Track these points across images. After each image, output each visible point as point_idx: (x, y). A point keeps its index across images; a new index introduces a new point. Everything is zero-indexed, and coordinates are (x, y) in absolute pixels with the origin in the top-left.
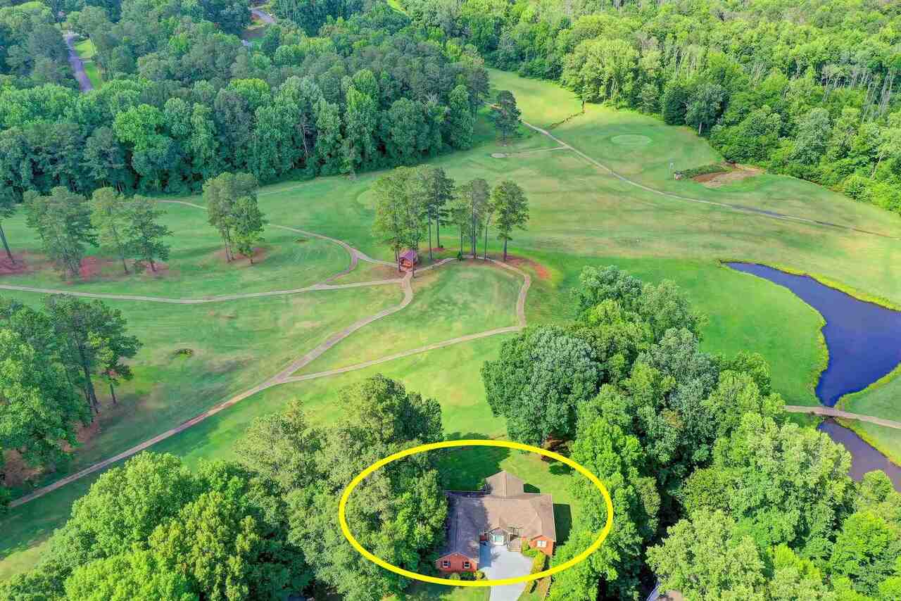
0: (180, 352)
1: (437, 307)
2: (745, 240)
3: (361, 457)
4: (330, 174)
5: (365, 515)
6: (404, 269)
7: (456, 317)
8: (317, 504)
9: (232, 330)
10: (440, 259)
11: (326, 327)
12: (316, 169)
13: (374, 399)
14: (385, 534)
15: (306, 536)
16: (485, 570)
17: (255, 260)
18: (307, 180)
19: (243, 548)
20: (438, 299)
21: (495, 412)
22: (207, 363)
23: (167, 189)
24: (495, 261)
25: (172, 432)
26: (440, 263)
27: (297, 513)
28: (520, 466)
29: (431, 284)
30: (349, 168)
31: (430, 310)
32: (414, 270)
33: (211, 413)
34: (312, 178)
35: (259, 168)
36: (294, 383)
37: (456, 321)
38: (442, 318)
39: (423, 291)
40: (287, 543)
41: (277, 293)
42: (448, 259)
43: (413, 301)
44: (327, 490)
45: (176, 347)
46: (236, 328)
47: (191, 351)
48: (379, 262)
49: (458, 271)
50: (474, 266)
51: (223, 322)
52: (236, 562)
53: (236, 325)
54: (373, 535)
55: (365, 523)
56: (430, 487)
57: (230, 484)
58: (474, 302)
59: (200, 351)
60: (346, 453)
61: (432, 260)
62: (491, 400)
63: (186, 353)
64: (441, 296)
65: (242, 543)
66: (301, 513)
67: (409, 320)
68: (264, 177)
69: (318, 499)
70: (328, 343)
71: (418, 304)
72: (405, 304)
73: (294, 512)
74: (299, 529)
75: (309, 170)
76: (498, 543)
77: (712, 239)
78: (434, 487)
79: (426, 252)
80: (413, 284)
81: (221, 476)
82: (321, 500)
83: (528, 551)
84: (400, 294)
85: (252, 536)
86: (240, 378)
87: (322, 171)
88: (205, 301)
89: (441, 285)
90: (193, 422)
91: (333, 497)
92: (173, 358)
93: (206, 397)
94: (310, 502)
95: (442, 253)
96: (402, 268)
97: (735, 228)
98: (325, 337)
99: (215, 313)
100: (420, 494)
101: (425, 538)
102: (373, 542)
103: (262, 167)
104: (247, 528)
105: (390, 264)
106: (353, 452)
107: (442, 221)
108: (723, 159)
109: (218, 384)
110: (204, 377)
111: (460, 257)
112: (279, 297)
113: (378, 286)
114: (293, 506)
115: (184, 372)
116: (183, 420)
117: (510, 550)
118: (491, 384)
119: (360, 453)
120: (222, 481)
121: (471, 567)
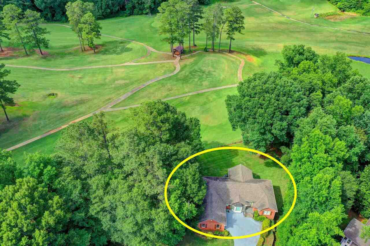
0: (50, 95)
1: (194, 74)
2: (356, 46)
3: (145, 153)
4: (138, 14)
5: (147, 196)
6: (176, 56)
7: (204, 79)
8: (112, 186)
9: (80, 84)
10: (195, 51)
11: (132, 83)
12: (131, 11)
13: (155, 113)
14: (162, 211)
15: (103, 210)
16: (229, 229)
17: (96, 51)
18: (126, 16)
19: (48, 223)
20: (194, 70)
21: (234, 128)
22: (65, 100)
23: (55, 18)
24: (225, 53)
25: (39, 137)
26: (195, 53)
27: (97, 193)
28: (247, 161)
29: (191, 63)
30: (147, 10)
31: (190, 75)
32: (181, 56)
33: (63, 127)
34: (129, 16)
35: (102, 9)
36: (112, 111)
37: (205, 81)
38: (196, 80)
39: (185, 66)
40: (89, 214)
41: (107, 66)
42: (199, 51)
43: (180, 71)
44: (121, 176)
45: (48, 92)
46: (83, 83)
47: (56, 94)
48: (161, 53)
49: (205, 56)
50: (213, 54)
51: (76, 80)
52: (40, 235)
53: (83, 82)
54: (153, 212)
55: (147, 202)
56: (194, 175)
57: (45, 171)
58: (214, 71)
59: (61, 94)
60: (134, 150)
61: (190, 52)
62: (231, 120)
63: (53, 95)
64: (196, 68)
65: (48, 219)
66: (100, 192)
67: (178, 80)
68: (104, 14)
69: (114, 183)
70: (133, 91)
71: (183, 72)
72: (176, 72)
73: (95, 192)
74: (98, 204)
75: (128, 11)
76: (237, 211)
77: (338, 45)
78: (197, 175)
79: (187, 48)
80: (180, 63)
81: (38, 166)
82: (116, 183)
83: (259, 218)
84: (173, 68)
85: (58, 212)
86: (82, 108)
87: (135, 12)
88: (68, 70)
89: (196, 63)
90: (52, 132)
91: (124, 181)
92: (46, 98)
93: (62, 118)
94: (108, 184)
95: (196, 48)
96: (174, 55)
97: (350, 40)
98: (131, 88)
99: (72, 75)
100: (187, 180)
101: (191, 212)
102: (153, 217)
103: (103, 8)
104: (54, 205)
105: (168, 53)
106: (139, 150)
107: (196, 31)
108: (338, 10)
109: (70, 112)
110: (62, 108)
111: (206, 50)
112: (107, 68)
113: (161, 64)
114: (94, 187)
115: (51, 105)
116: (47, 131)
117: (245, 216)
118: (232, 109)
119: (144, 151)
120: (39, 169)
121: (221, 228)
